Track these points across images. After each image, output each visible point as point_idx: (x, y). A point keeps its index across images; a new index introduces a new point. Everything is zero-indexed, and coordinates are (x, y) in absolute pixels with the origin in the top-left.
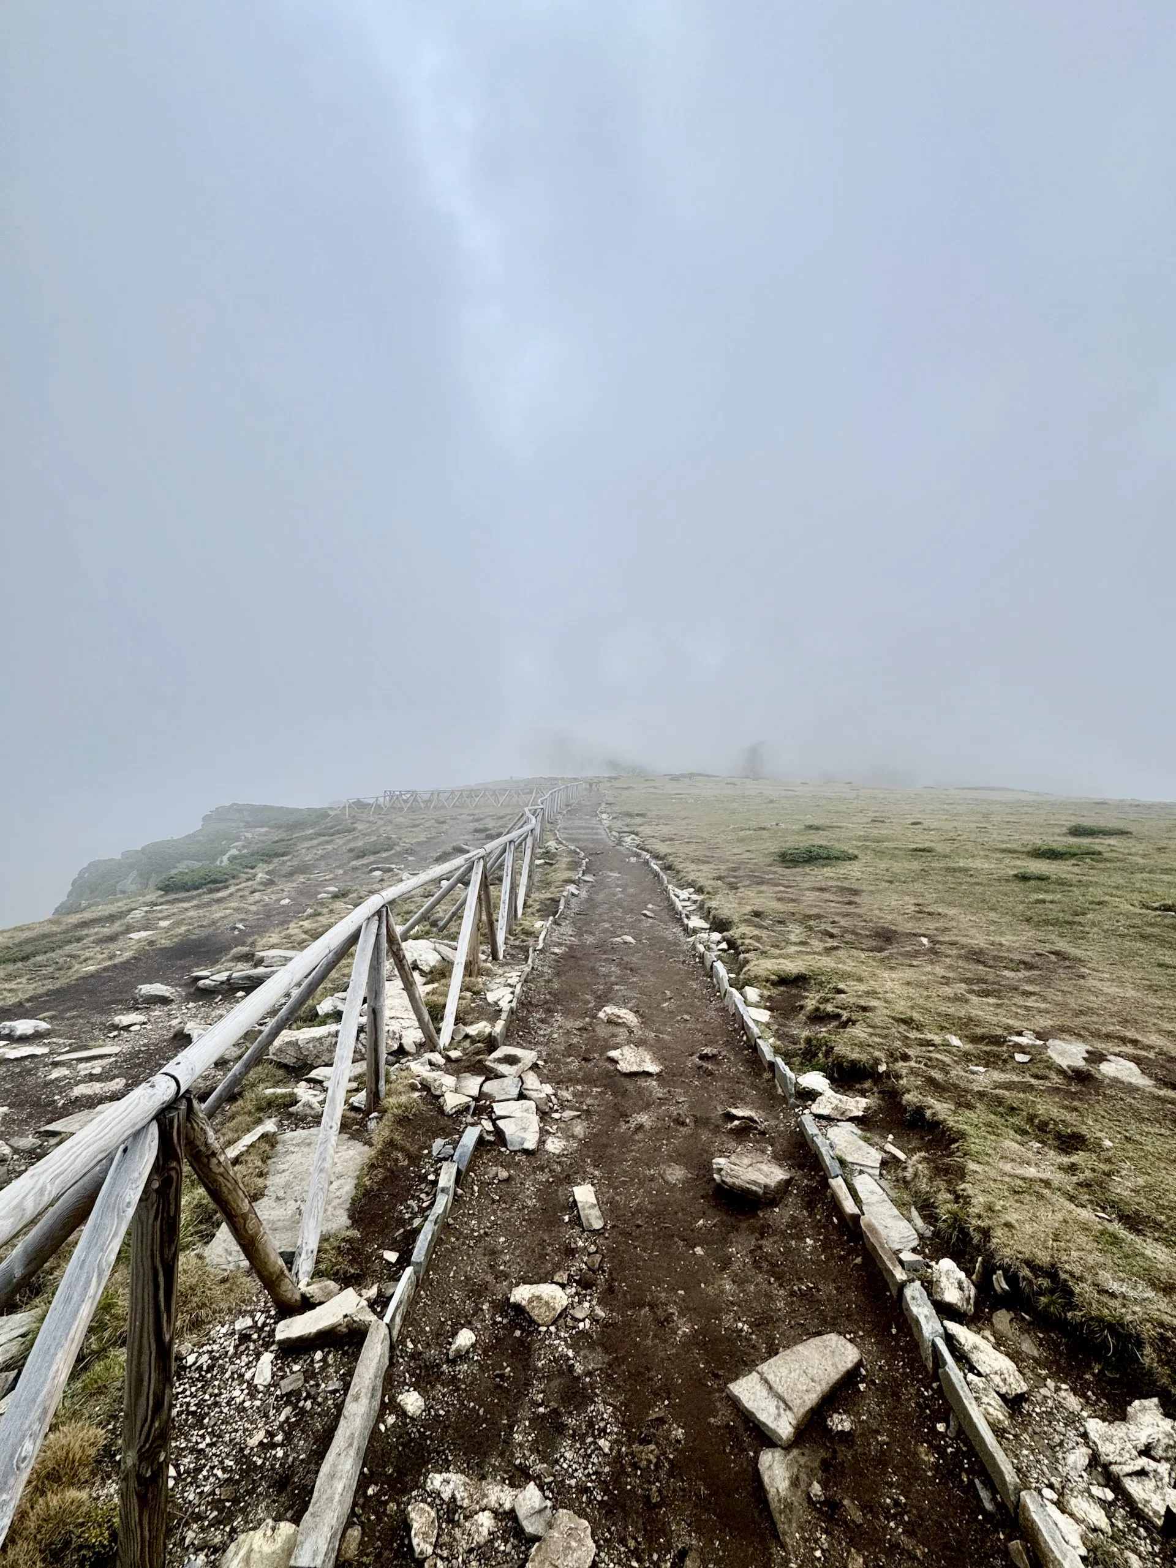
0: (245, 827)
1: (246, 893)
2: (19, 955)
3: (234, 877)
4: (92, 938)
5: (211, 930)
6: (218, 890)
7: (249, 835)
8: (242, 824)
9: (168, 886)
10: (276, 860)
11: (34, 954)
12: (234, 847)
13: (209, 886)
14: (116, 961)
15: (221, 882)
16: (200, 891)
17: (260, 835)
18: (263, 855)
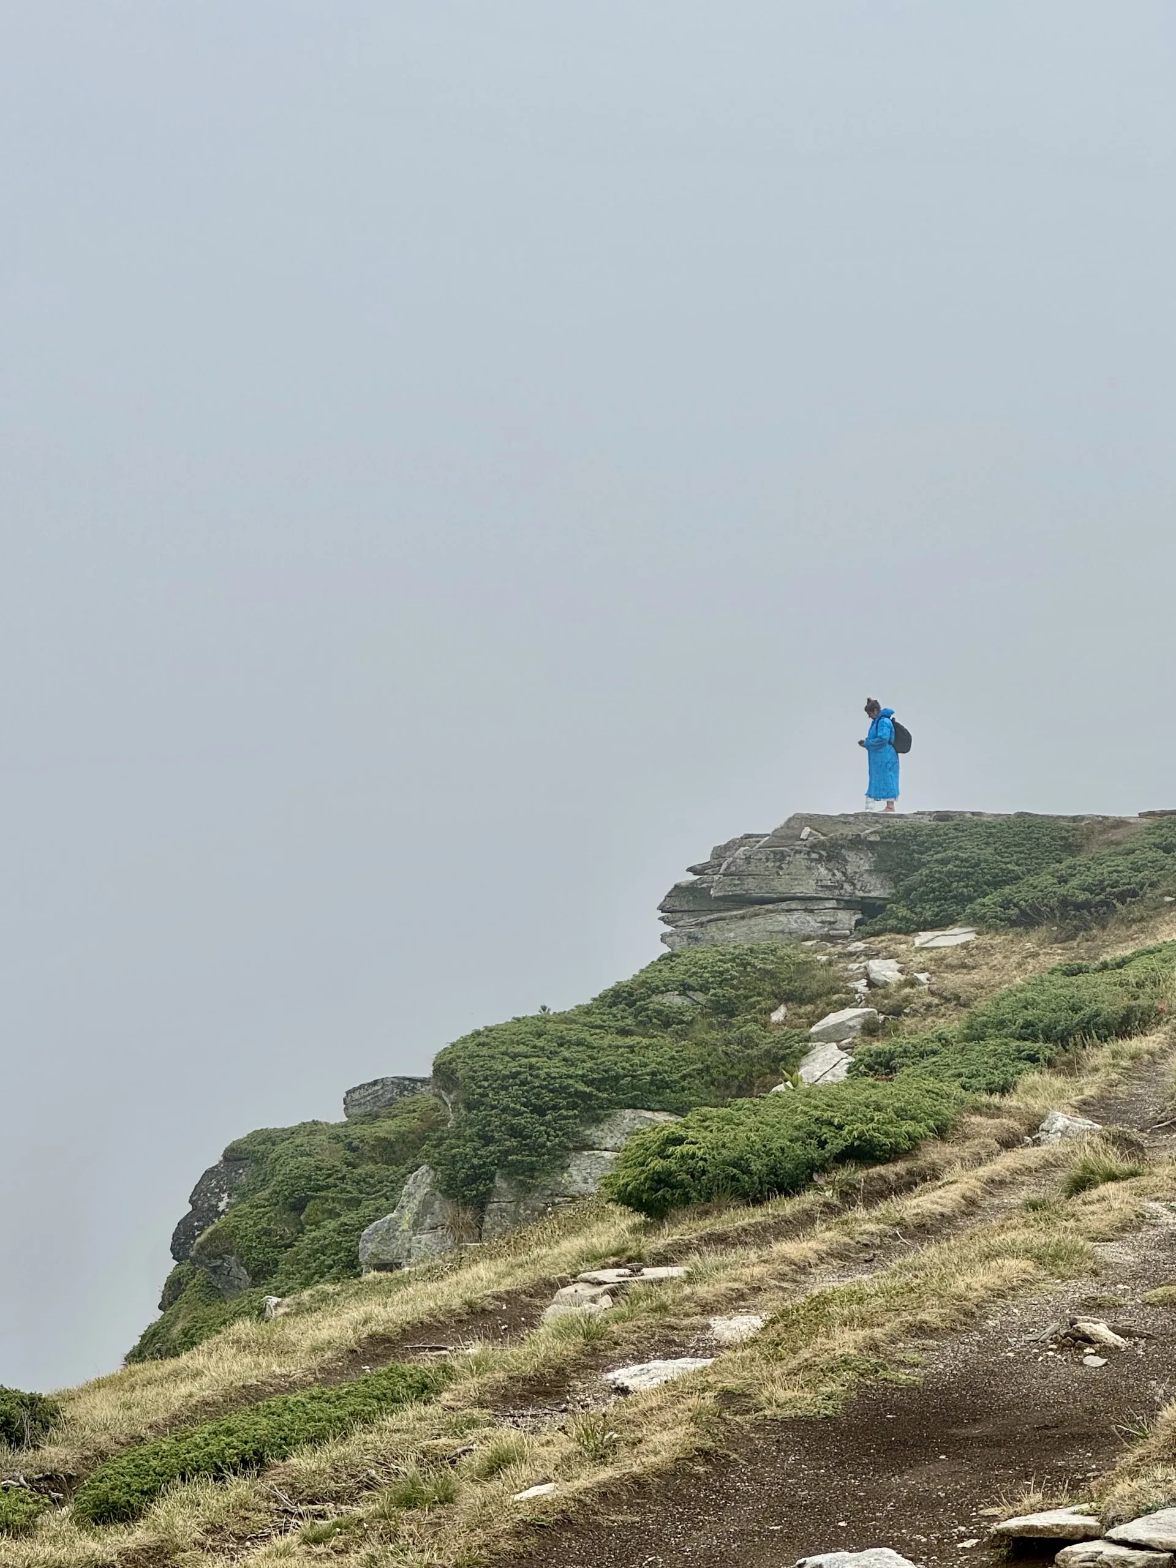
0: (861, 930)
1: (1050, 1191)
2: (232, 1448)
3: (941, 1132)
4: (471, 1384)
5: (968, 1345)
6: (907, 1185)
7: (885, 970)
8: (847, 919)
9: (661, 1180)
10: (1100, 1055)
11: (285, 1445)
12: (827, 1036)
13: (843, 1174)
14: (632, 1464)
15: (893, 1154)
16: (808, 1199)
17: (941, 963)
18: (1029, 1031)
